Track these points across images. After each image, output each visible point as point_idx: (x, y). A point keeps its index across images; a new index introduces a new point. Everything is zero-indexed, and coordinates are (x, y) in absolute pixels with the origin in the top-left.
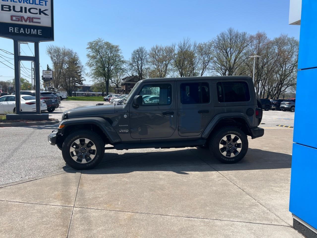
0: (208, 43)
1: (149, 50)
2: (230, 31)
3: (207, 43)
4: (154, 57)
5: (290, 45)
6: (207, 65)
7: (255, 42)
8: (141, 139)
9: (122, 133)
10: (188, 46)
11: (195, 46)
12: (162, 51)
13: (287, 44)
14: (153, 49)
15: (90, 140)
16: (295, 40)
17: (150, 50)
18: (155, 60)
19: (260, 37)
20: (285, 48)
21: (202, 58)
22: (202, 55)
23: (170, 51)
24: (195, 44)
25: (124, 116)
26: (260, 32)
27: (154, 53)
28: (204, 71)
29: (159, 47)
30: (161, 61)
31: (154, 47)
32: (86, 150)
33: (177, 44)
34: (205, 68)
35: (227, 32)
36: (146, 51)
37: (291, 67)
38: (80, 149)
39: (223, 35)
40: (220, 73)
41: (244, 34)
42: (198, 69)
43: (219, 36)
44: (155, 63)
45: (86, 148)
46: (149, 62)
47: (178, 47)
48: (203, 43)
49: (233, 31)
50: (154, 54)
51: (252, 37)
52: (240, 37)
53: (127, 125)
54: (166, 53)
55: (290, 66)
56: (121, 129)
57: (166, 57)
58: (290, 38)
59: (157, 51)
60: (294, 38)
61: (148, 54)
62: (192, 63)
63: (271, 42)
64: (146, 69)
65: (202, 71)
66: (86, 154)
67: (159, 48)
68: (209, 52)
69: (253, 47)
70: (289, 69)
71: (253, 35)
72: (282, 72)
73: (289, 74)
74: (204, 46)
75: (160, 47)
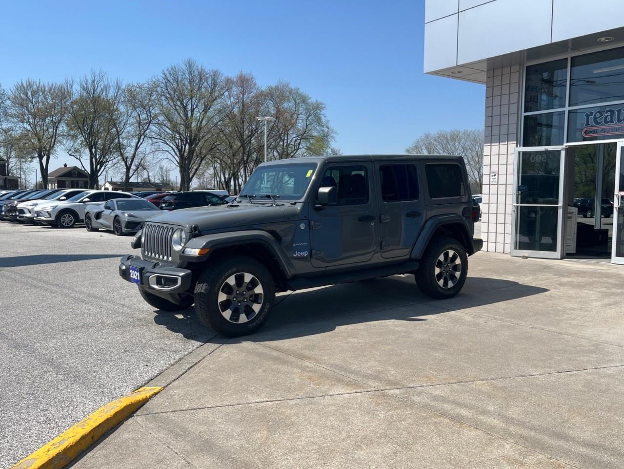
0: (147, 85)
1: (10, 90)
2: (190, 65)
3: (145, 86)
4: (22, 106)
5: (293, 101)
6: (147, 129)
7: (235, 90)
8: (326, 267)
9: (297, 258)
10: (102, 86)
11: (119, 88)
12: (43, 94)
13: (289, 101)
14: (22, 89)
15: (253, 276)
16: (300, 93)
17: (12, 90)
18: (26, 112)
19: (244, 82)
20: (285, 105)
21: (135, 114)
22: (135, 108)
23: (62, 94)
24: (117, 83)
25: (301, 226)
26: (244, 73)
27: (23, 96)
28: (141, 141)
29: (34, 85)
30: (40, 115)
31: (22, 84)
32: (245, 296)
33: (78, 80)
34: (144, 133)
35: (184, 68)
36: (4, 90)
37: (296, 141)
38: (234, 294)
39: (174, 72)
40: (171, 146)
41: (215, 75)
42: (129, 136)
43: (167, 72)
44: (25, 120)
45: (244, 293)
46: (12, 117)
47: (79, 87)
48: (135, 84)
49: (195, 66)
50: (23, 99)
51: (229, 82)
52: (207, 79)
53: (306, 243)
54: (52, 99)
55: (294, 139)
56: (296, 252)
57: (53, 106)
58: (293, 88)
59: (29, 94)
60: (298, 89)
61: (9, 98)
62: (113, 122)
63: (262, 94)
64: (3, 130)
65: (137, 140)
66: (245, 304)
67: (35, 87)
68: (150, 103)
69: (232, 99)
70: (293, 144)
71: (230, 77)
72: (283, 149)
73: (295, 152)
74: (138, 89)
75: (38, 85)
